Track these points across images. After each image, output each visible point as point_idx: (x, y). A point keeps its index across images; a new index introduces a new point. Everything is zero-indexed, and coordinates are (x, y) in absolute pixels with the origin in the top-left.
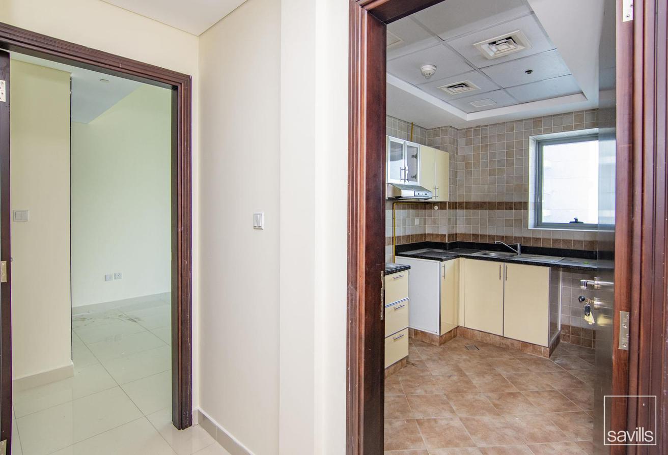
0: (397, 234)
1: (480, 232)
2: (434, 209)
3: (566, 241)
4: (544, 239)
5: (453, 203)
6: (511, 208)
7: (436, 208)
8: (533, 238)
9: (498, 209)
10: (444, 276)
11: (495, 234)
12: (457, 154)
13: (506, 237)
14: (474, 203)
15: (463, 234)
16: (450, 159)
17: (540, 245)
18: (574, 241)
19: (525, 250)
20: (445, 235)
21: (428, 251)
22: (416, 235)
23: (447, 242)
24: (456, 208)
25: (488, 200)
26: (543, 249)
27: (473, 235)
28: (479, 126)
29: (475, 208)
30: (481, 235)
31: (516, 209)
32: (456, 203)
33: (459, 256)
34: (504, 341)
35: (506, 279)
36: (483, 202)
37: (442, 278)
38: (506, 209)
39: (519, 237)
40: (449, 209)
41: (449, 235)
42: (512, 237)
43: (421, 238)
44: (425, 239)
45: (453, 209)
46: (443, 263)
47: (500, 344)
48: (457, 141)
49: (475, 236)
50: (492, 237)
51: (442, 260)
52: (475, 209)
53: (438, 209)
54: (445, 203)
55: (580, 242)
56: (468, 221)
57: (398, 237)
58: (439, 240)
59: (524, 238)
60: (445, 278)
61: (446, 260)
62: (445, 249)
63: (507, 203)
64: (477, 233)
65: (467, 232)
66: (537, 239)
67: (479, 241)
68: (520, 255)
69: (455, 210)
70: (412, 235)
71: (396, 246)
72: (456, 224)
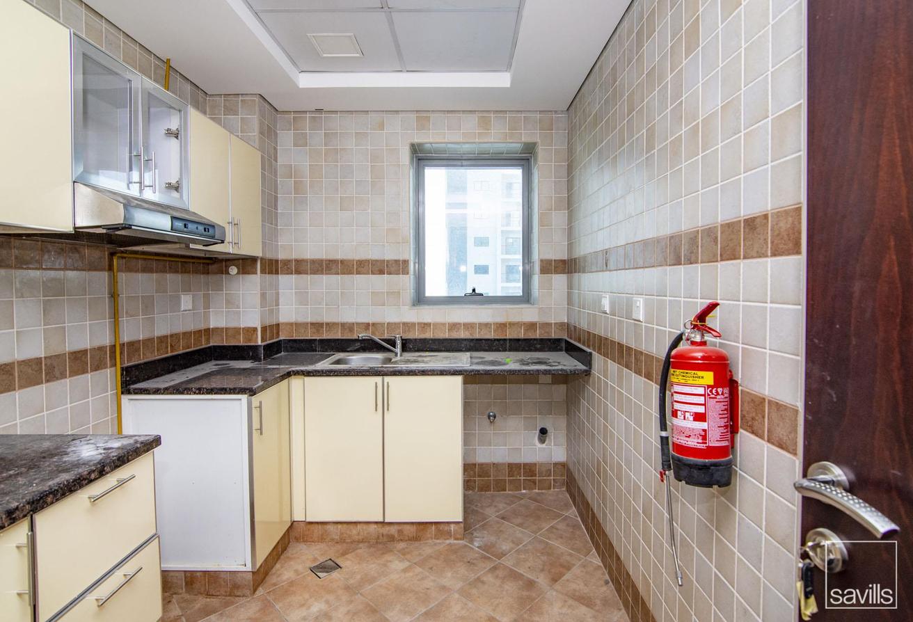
0: (126, 338)
1: (326, 319)
2: (228, 273)
3: (469, 326)
4: (436, 325)
5: (271, 261)
6: (381, 272)
7: (233, 270)
8: (418, 323)
9: (358, 273)
10: (261, 429)
11: (354, 321)
12: (276, 160)
13: (374, 324)
14: (313, 262)
15: (291, 324)
16: (263, 168)
17: (429, 335)
18: (480, 324)
19: (407, 346)
20: (255, 329)
21: (215, 368)
22: (184, 334)
23: (259, 343)
24: (277, 273)
25: (339, 256)
26: (434, 341)
27: (312, 324)
28: (319, 111)
29: (314, 272)
30: (327, 324)
31: (390, 274)
32: (277, 261)
33: (289, 375)
34: (386, 530)
35: (388, 409)
36: (330, 261)
37: (255, 434)
38: (373, 273)
39: (395, 324)
40: (262, 272)
41: (264, 329)
42: (382, 324)
43: (198, 340)
44: (208, 341)
45: (271, 272)
46: (255, 400)
47: (378, 537)
48: (276, 134)
49: (317, 326)
50: (349, 327)
51: (252, 392)
52: (314, 274)
53: (238, 273)
54: (253, 260)
55: (487, 325)
56: (302, 298)
57: (131, 344)
58: (241, 341)
59: (404, 324)
60: (261, 433)
61: (262, 388)
62: (255, 358)
63: (374, 262)
64: (319, 320)
65: (301, 320)
66: (425, 324)
67: (325, 337)
68: (401, 356)
69: (274, 276)
70: (172, 336)
71: (122, 369)
72: (277, 304)
